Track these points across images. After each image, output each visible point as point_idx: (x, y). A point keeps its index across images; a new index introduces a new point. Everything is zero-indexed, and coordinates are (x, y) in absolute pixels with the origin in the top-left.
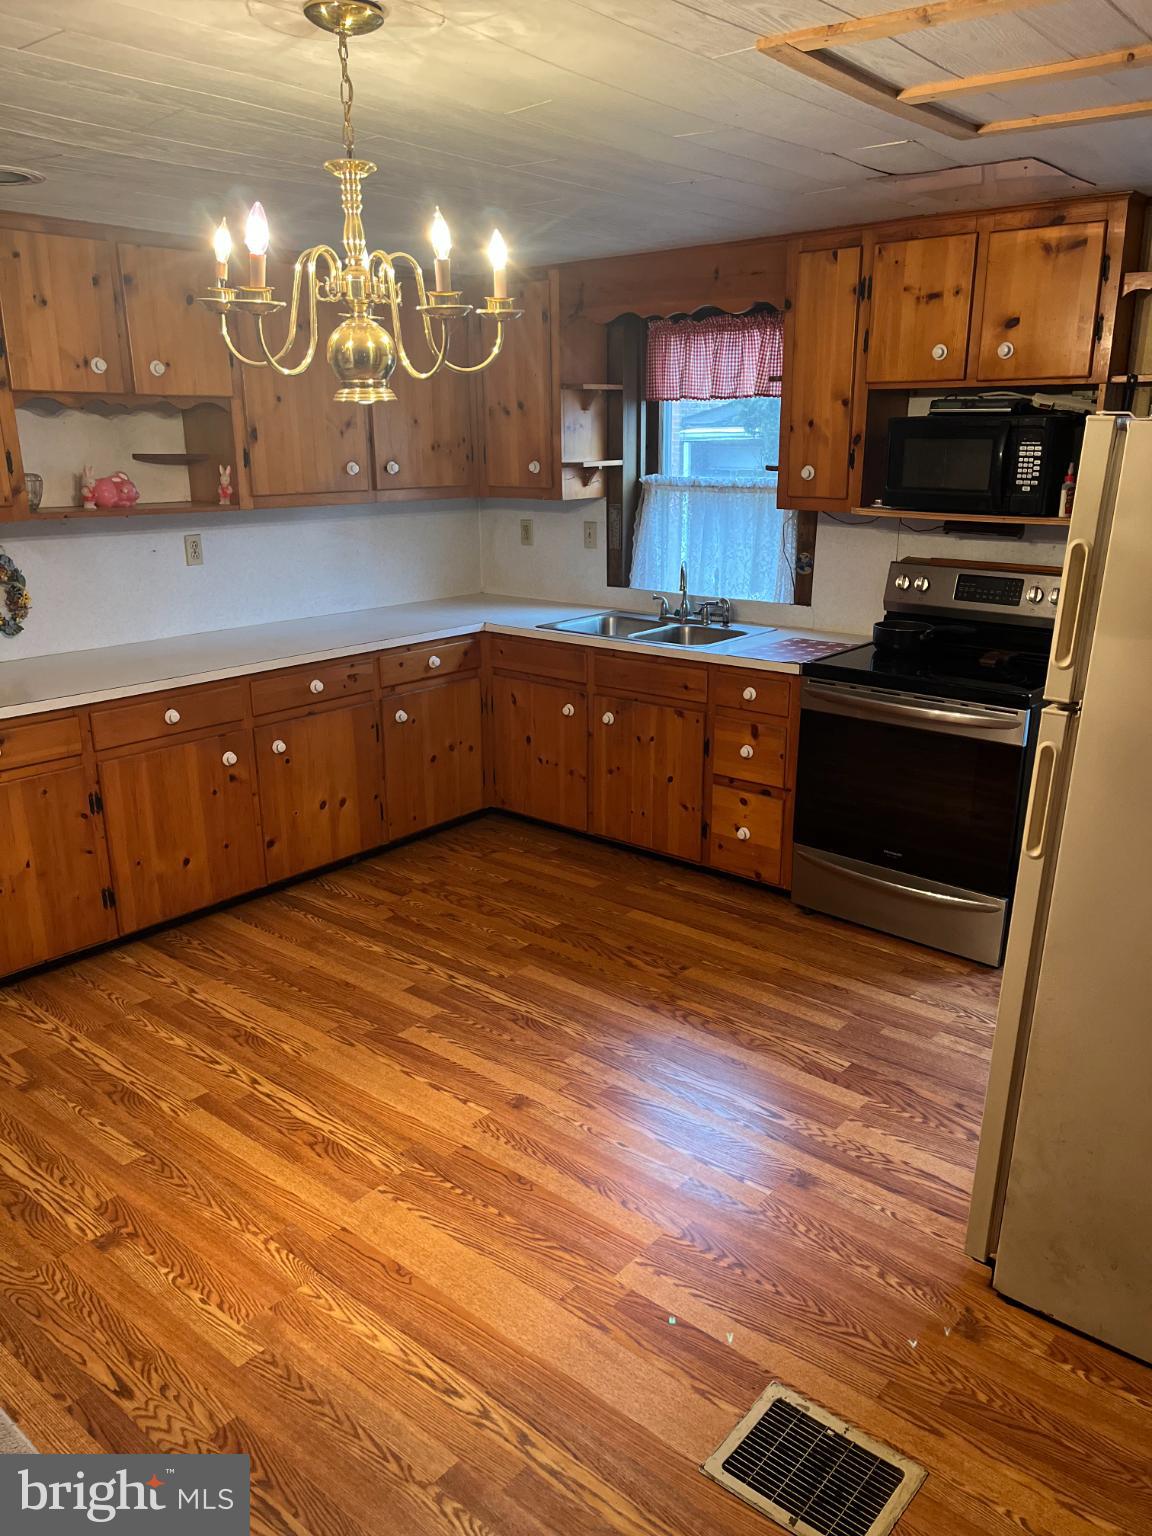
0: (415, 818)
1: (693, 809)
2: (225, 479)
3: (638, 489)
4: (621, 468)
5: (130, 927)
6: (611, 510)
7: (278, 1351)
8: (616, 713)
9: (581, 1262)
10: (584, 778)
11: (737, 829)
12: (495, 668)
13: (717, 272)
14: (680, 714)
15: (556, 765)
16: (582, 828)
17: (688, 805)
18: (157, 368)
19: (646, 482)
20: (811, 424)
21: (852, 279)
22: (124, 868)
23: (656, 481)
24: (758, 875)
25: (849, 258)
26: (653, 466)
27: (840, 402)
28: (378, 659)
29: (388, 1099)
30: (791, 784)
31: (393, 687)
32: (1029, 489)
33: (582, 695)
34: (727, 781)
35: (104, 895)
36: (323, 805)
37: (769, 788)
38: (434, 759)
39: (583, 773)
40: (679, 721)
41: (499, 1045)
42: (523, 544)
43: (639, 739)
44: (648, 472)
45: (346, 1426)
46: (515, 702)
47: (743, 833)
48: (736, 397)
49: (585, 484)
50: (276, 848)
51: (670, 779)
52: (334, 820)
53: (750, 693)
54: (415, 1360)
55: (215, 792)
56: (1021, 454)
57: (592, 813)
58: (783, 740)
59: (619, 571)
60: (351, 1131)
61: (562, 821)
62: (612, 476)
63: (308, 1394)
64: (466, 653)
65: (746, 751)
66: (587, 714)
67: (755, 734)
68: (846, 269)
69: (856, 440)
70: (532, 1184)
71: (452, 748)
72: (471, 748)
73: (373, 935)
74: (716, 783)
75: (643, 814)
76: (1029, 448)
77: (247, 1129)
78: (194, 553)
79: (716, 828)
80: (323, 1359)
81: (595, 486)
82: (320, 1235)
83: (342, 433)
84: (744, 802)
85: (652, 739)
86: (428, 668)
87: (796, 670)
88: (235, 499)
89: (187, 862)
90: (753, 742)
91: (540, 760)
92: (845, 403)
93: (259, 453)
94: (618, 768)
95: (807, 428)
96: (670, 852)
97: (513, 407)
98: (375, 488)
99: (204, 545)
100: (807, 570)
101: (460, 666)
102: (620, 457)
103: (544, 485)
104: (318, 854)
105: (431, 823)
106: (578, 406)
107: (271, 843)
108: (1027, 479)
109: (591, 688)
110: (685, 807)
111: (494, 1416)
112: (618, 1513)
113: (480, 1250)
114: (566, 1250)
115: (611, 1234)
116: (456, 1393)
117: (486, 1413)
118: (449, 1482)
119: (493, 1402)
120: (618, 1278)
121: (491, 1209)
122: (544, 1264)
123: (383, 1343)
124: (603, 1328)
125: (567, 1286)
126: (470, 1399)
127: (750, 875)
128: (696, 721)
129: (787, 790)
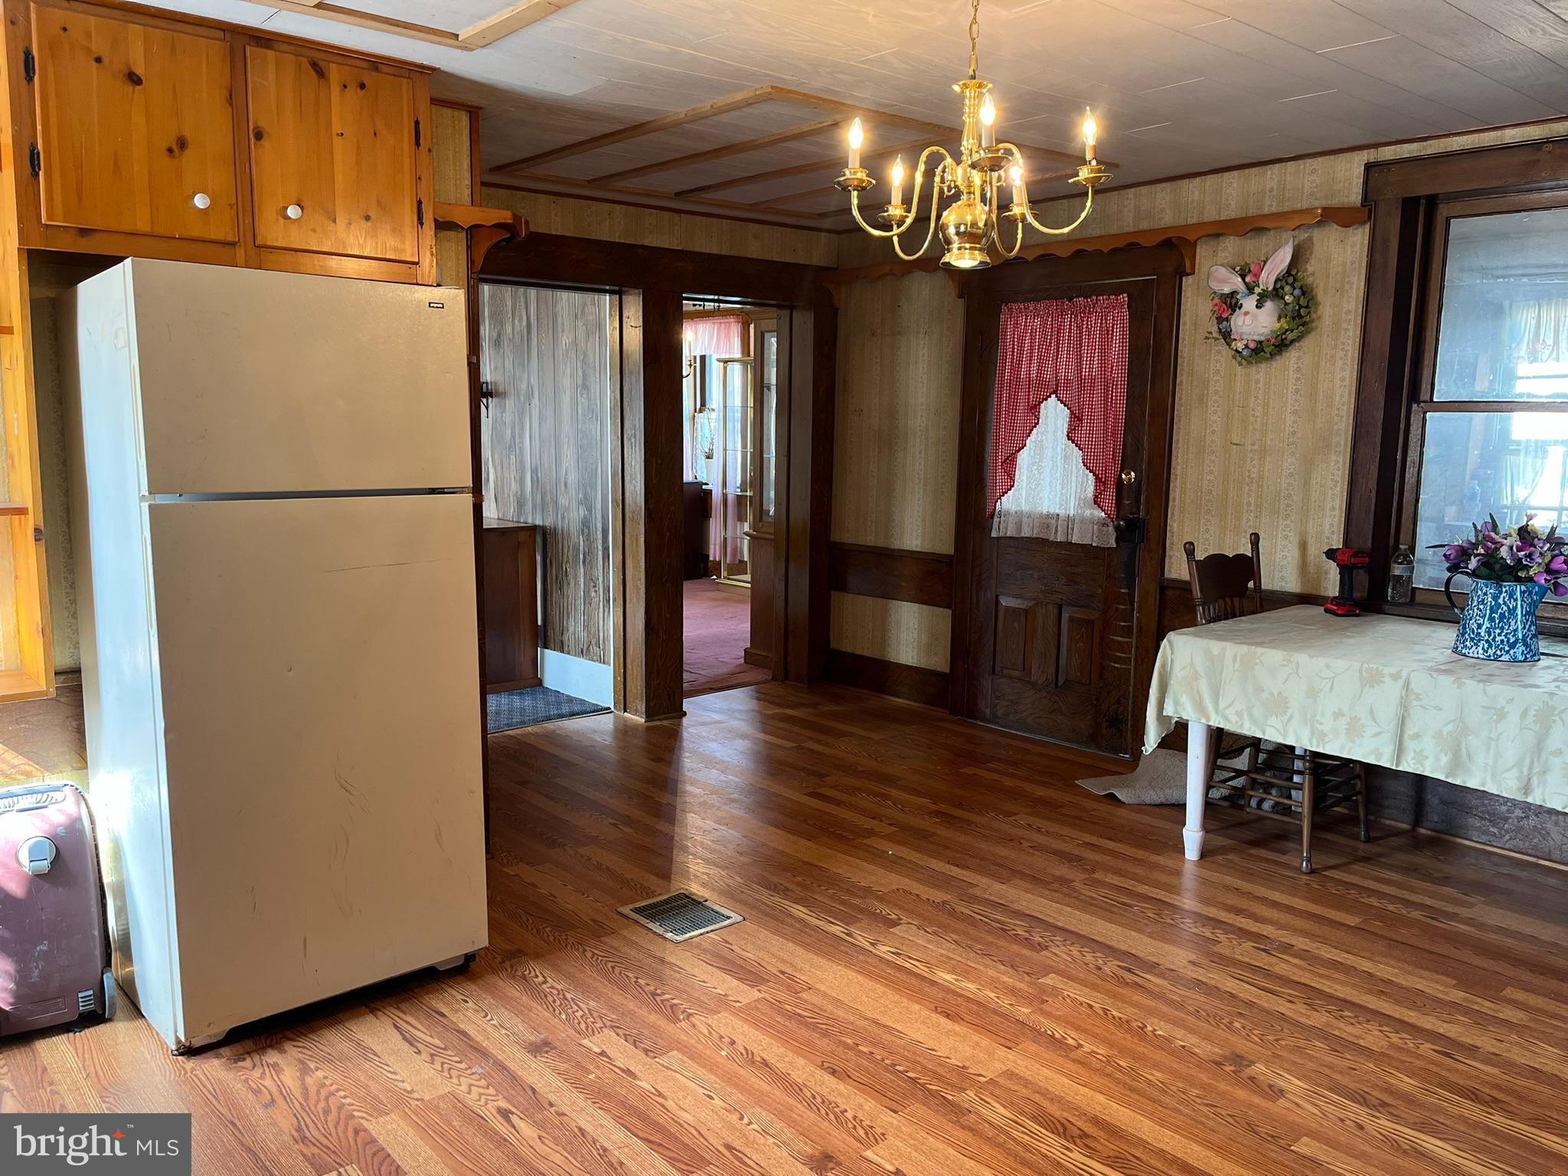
9: (788, 1007)
70: (822, 1067)
80: (991, 972)
111: (868, 944)
112: (799, 911)
113: (876, 1023)
114: (799, 1015)
115: (756, 1023)
116: (893, 953)
117: (873, 944)
118: (895, 924)
119: (867, 948)
120: (761, 996)
121: (865, 1049)
122: (821, 1009)
123: (949, 977)
124: (783, 973)
125: (804, 995)
126: (883, 950)
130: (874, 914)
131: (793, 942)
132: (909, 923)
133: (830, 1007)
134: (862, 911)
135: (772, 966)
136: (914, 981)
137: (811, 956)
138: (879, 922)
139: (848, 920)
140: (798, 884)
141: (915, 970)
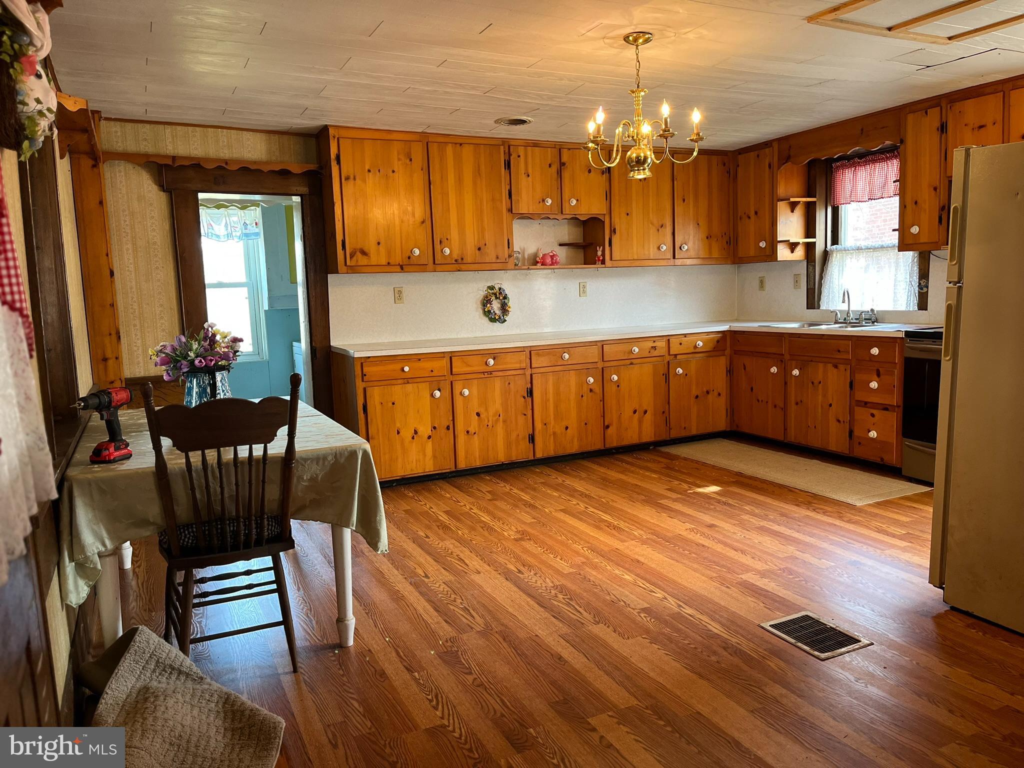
0: (685, 428)
1: (844, 422)
2: (599, 253)
3: (826, 255)
4: (815, 243)
5: (539, 455)
6: (809, 266)
7: (582, 572)
8: (800, 370)
9: (724, 570)
10: (782, 409)
11: (869, 431)
12: (735, 350)
13: (862, 130)
14: (836, 367)
15: (767, 402)
16: (781, 438)
17: (841, 419)
18: (574, 202)
19: (831, 250)
20: (916, 203)
21: (937, 124)
22: (539, 425)
23: (836, 249)
24: (882, 459)
25: (934, 113)
26: (835, 241)
27: (932, 189)
28: (669, 340)
29: (648, 518)
30: (901, 403)
31: (676, 355)
33: (782, 361)
34: (863, 404)
35: (529, 437)
36: (635, 412)
37: (887, 406)
38: (697, 397)
39: (782, 406)
40: (835, 370)
41: (708, 509)
42: (760, 290)
43: (813, 383)
44: (833, 244)
45: (606, 592)
46: (745, 369)
47: (873, 434)
48: (883, 198)
49: (792, 252)
50: (609, 431)
51: (831, 405)
52: (640, 422)
53: (875, 351)
54: (638, 582)
55: (582, 396)
57: (786, 429)
58: (896, 377)
59: (813, 300)
60: (627, 525)
61: (770, 435)
62: (810, 248)
63: (592, 583)
64: (718, 341)
65: (874, 385)
66: (785, 370)
67: (878, 375)
68: (933, 118)
69: (943, 209)
70: (708, 548)
71: (708, 392)
72: (719, 394)
73: (655, 472)
74: (857, 406)
75: (815, 427)
77: (581, 520)
78: (583, 290)
79: (856, 433)
80: (600, 576)
81: (800, 253)
82: (606, 549)
83: (658, 230)
84: (873, 415)
85: (820, 382)
86: (695, 347)
87: (902, 335)
88: (603, 262)
89: (567, 428)
90: (877, 379)
91: (758, 401)
92: (935, 189)
93: (615, 239)
94: (801, 401)
95: (914, 206)
96: (830, 449)
97: (752, 213)
98: (674, 258)
99: (588, 289)
100: (925, 290)
101: (715, 348)
102: (815, 237)
103: (767, 254)
104: (632, 437)
105: (694, 432)
106: (789, 210)
107: (608, 427)
109: (787, 357)
110: (839, 421)
111: (670, 600)
112: (715, 628)
113: (677, 561)
114: (718, 566)
115: (743, 565)
116: (654, 592)
117: (665, 598)
118: (644, 610)
119: (669, 596)
120: (741, 576)
121: (686, 552)
122: (706, 568)
123: (627, 577)
124: (727, 587)
125: (715, 575)
126: (659, 594)
127: (878, 460)
128: (846, 370)
129: (898, 406)
130: (657, 618)
131: (720, 605)
132: (634, 609)
133: (700, 568)
134: (666, 623)
135: (734, 592)
136: (648, 577)
137: (709, 596)
138: (655, 612)
139: (678, 617)
140: (715, 653)
141: (645, 582)
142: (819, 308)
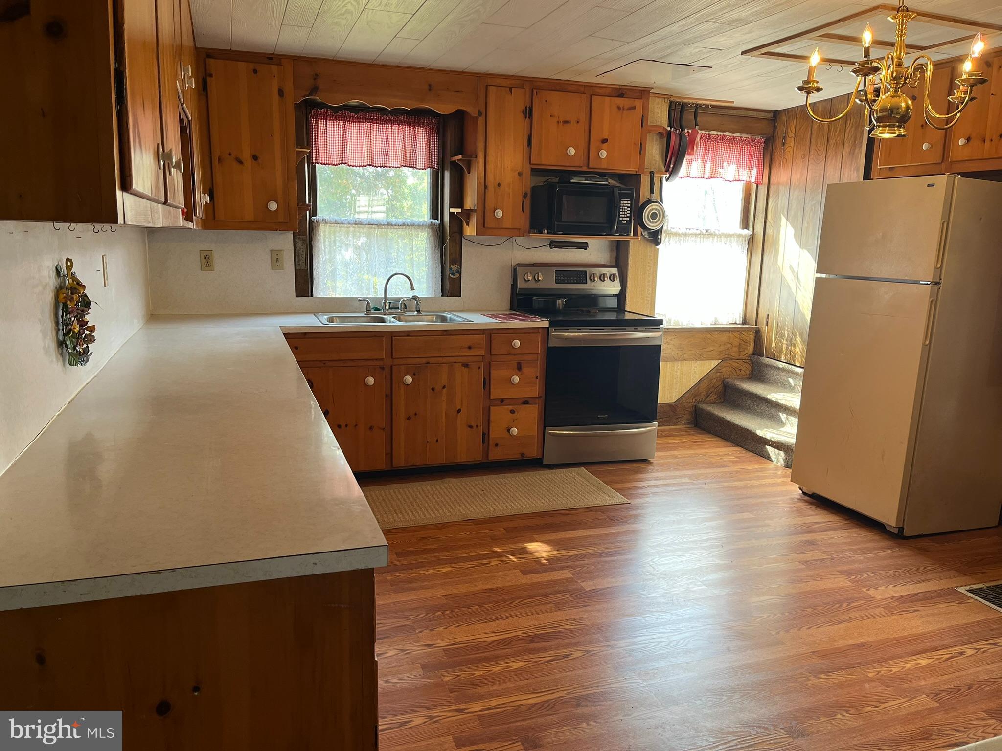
1: (476, 426)
3: (311, 227)
8: (413, 375)
10: (383, 429)
11: (509, 430)
13: (430, 86)
14: (466, 365)
15: (356, 425)
16: (383, 467)
17: (473, 424)
19: (313, 222)
20: (499, 185)
21: (522, 106)
23: (317, 221)
24: (523, 455)
25: (518, 94)
27: (516, 173)
30: (542, 394)
32: (625, 222)
33: (383, 368)
34: (499, 403)
37: (529, 399)
39: (384, 425)
40: (465, 370)
42: (204, 270)
43: (433, 389)
44: (314, 214)
47: (513, 431)
51: (459, 411)
53: (516, 343)
56: (621, 205)
57: (393, 455)
58: (535, 370)
65: (513, 379)
67: (519, 367)
69: (525, 196)
74: (493, 405)
75: (437, 441)
76: (626, 202)
79: (494, 435)
84: (512, 412)
85: (444, 387)
87: (547, 325)
90: (519, 373)
92: (518, 174)
94: (415, 414)
95: (497, 188)
96: (459, 461)
97: (246, 156)
103: (281, 220)
108: (624, 217)
109: (389, 362)
110: (471, 427)
127: (517, 457)
128: (479, 368)
129: (539, 397)
142: (312, 296)
